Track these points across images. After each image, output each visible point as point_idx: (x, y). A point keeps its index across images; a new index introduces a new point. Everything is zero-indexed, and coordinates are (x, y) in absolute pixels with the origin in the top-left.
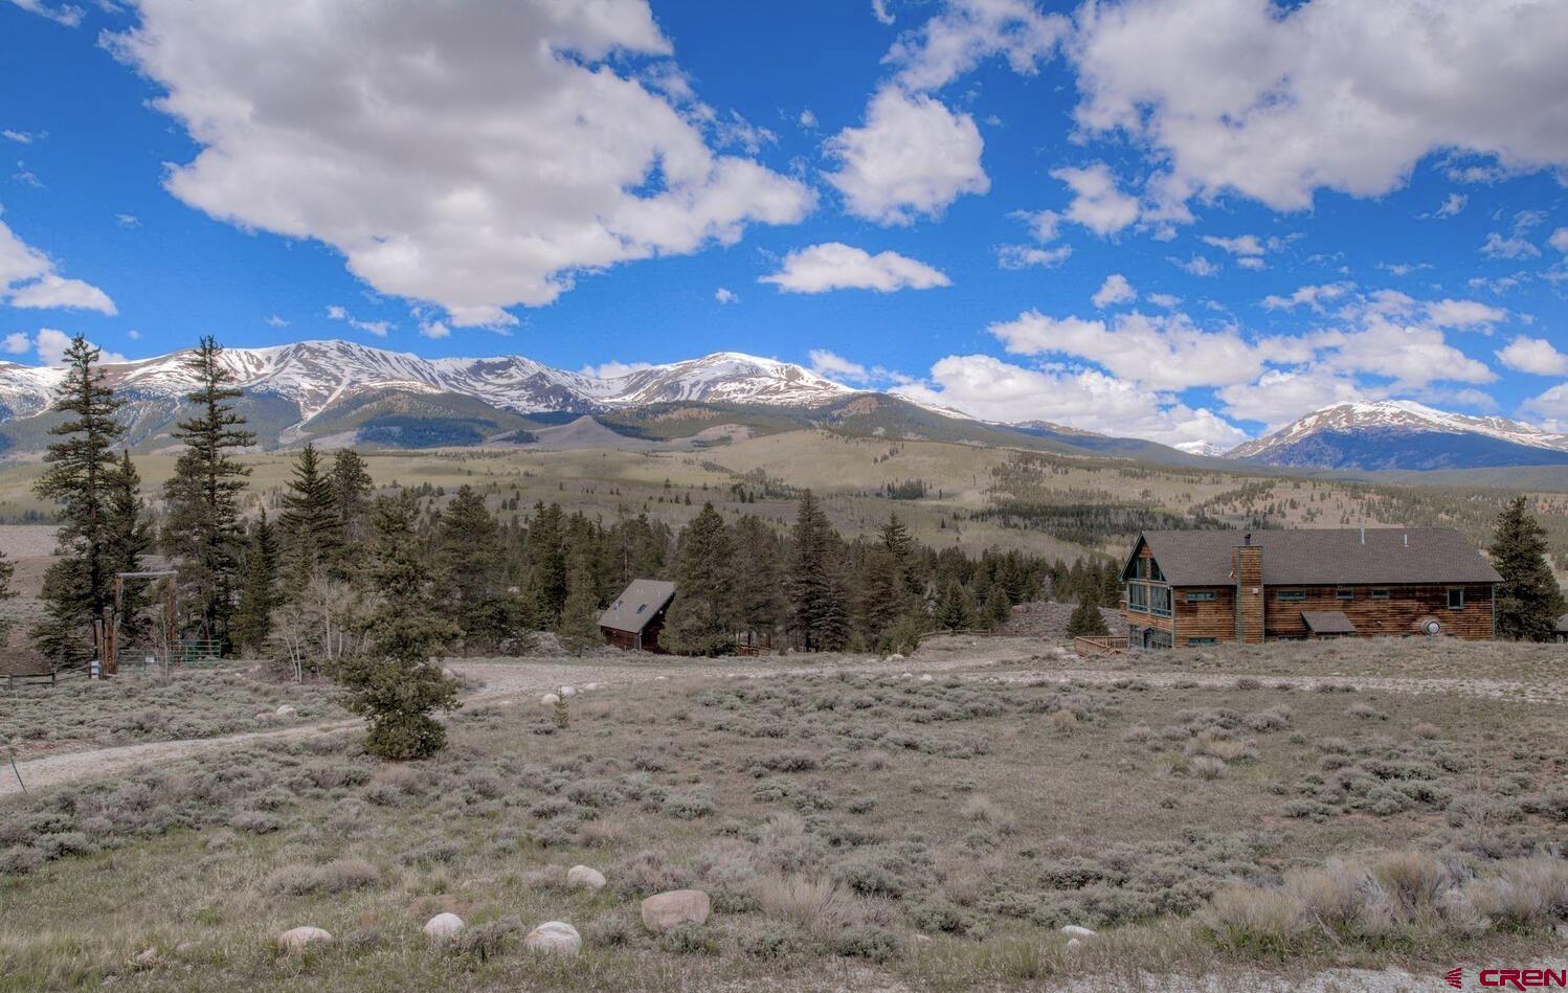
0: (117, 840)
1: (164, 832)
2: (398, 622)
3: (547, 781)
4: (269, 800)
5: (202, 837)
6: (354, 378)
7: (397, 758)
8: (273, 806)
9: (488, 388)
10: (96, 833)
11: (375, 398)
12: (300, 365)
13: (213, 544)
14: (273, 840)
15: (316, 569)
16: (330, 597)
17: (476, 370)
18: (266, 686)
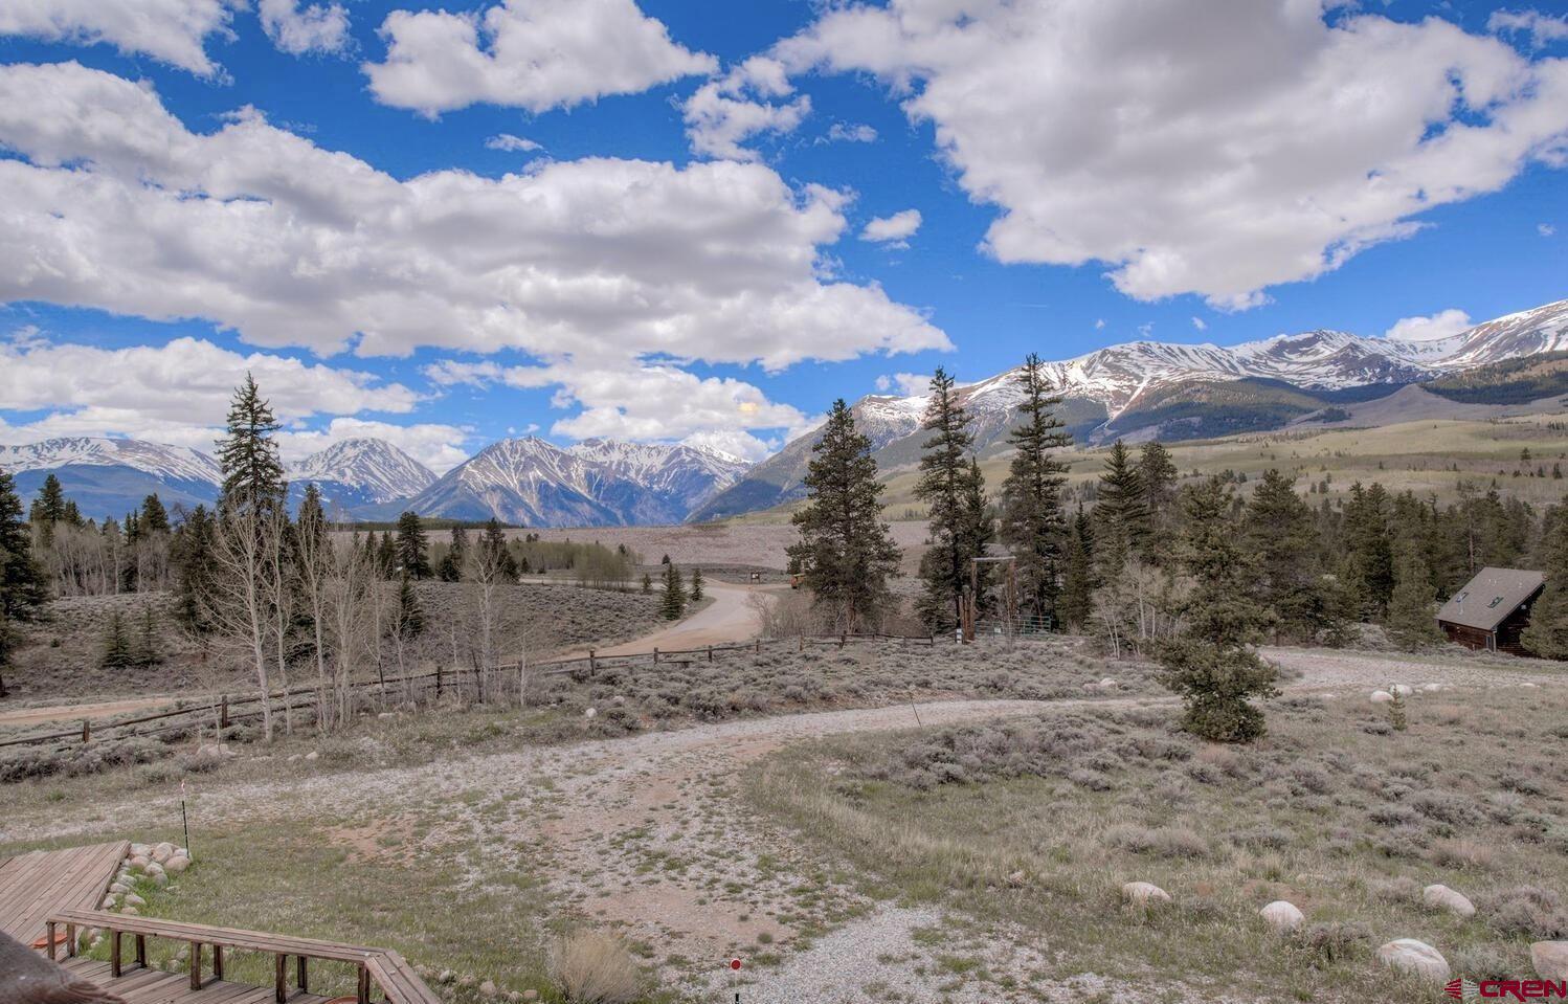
0: (985, 776)
1: (1019, 775)
2: (1212, 606)
4: (1101, 761)
5: (1048, 785)
6: (1155, 375)
7: (1215, 739)
8: (1104, 768)
10: (970, 768)
11: (1174, 392)
12: (1105, 369)
13: (1041, 533)
14: (1107, 797)
15: (1130, 554)
16: (1143, 582)
17: (1279, 351)
18: (1089, 660)
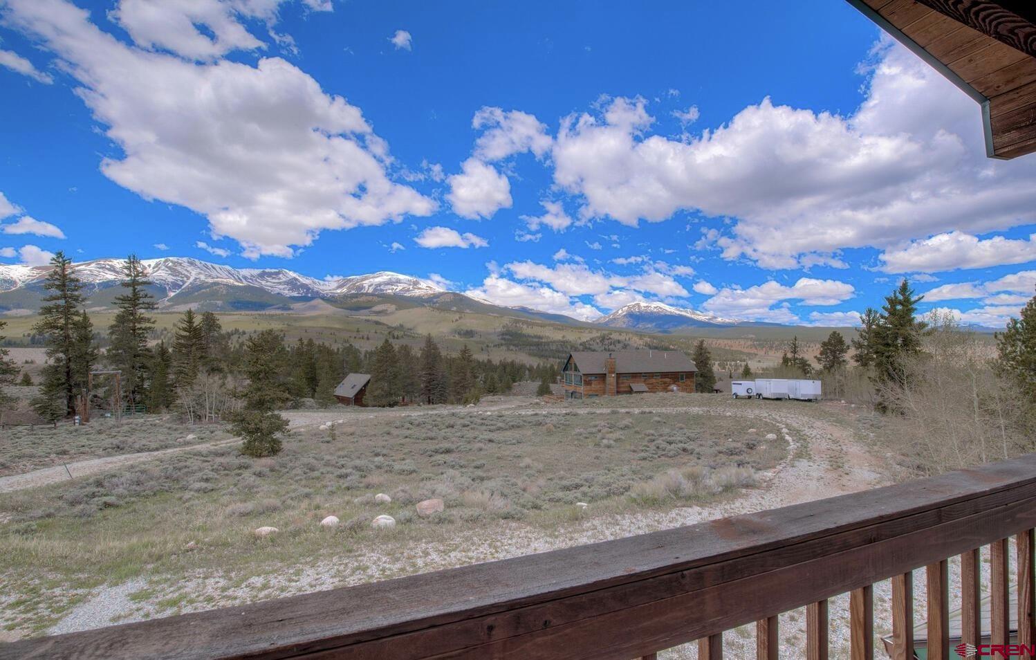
3: (337, 463)
6: (197, 277)
7: (260, 456)
9: (268, 284)
11: (209, 286)
12: (167, 269)
15: (201, 369)
16: (209, 384)
17: (262, 275)
